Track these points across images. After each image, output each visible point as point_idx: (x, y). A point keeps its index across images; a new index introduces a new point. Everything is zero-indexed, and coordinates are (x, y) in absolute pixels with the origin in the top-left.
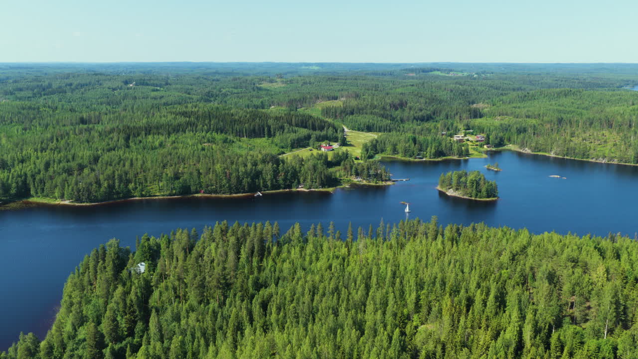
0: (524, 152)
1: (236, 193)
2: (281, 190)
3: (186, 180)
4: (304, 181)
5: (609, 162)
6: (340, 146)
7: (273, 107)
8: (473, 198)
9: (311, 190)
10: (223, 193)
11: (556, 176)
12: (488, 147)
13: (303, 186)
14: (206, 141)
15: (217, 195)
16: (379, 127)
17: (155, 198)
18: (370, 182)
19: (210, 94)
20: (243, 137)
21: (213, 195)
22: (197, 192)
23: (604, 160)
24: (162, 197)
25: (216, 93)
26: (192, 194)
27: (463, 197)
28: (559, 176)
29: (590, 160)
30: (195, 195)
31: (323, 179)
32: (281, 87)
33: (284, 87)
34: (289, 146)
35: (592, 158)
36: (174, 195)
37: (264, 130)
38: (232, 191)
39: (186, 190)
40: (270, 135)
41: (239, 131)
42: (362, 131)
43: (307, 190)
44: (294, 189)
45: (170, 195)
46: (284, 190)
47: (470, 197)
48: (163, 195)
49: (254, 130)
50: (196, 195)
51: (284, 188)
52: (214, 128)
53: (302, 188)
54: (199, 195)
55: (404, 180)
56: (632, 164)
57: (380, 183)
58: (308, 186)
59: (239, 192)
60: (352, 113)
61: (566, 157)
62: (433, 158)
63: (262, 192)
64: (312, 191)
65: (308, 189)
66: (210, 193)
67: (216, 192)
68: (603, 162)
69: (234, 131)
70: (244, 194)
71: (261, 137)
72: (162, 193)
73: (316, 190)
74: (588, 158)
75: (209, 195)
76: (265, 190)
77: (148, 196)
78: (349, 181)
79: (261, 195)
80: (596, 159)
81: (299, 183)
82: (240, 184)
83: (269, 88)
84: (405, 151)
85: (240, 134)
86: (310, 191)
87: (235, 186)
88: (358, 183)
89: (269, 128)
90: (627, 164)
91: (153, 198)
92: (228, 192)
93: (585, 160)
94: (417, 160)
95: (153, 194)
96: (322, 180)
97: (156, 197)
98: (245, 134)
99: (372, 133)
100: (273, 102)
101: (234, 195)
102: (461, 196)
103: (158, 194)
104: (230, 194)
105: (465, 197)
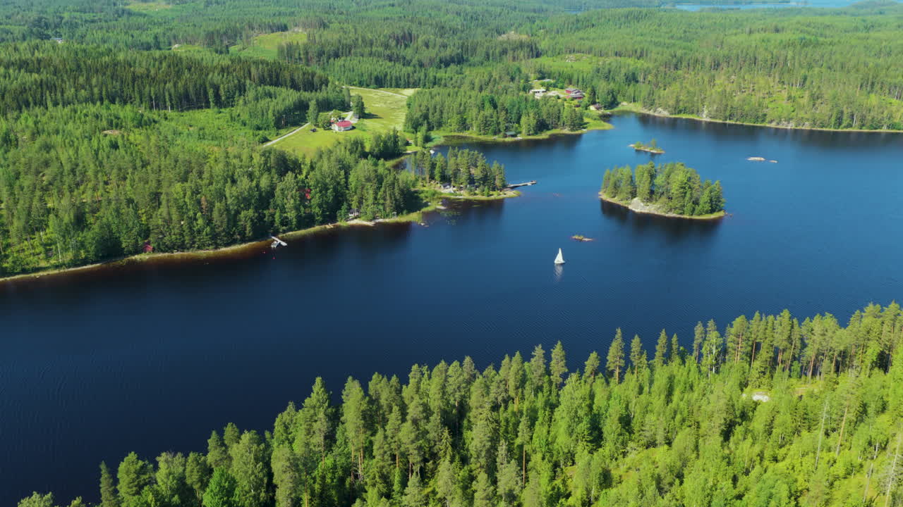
0: (656, 114)
1: (227, 245)
2: (317, 228)
3: (109, 226)
4: (360, 203)
5: (798, 128)
6: (359, 118)
7: (176, 46)
8: (686, 216)
9: (377, 221)
10: (199, 248)
11: (756, 158)
12: (598, 109)
13: (356, 214)
14: (105, 123)
15: (186, 253)
16: (396, 79)
17: (38, 275)
18: (475, 194)
19: (43, 24)
20: (166, 108)
21: (177, 254)
22: (137, 251)
23: (790, 125)
24: (56, 271)
25: (54, 21)
26: (126, 256)
27: (667, 215)
28: (762, 159)
29: (768, 125)
30: (133, 258)
31: (398, 198)
32: (166, 10)
33: (172, 10)
34: (273, 124)
35: (771, 122)
36: (85, 262)
37: (206, 93)
38: (219, 241)
39: (109, 248)
40: (219, 103)
41: (156, 97)
42: (368, 86)
43: (371, 224)
44: (342, 223)
45: (74, 263)
46: (323, 226)
47: (681, 214)
48: (57, 267)
49: (186, 96)
50: (137, 257)
51: (322, 223)
52: (101, 93)
53: (356, 218)
54: (144, 257)
55: (529, 184)
56: (832, 129)
57: (495, 195)
58: (370, 215)
59: (234, 242)
60: (337, 56)
61: (728, 122)
62: (533, 135)
63: (280, 236)
64: (380, 223)
65: (371, 221)
66: (170, 248)
67: (182, 247)
68: (789, 128)
69: (146, 99)
70: (244, 246)
71: (201, 107)
72: (53, 261)
73: (387, 220)
74: (763, 121)
75: (166, 254)
76: (284, 232)
77: (18, 273)
78: (434, 195)
79: (284, 244)
80: (778, 124)
81: (349, 209)
82: (235, 225)
83: (144, 12)
84: (486, 124)
85: (157, 103)
86: (376, 224)
87: (224, 230)
88: (453, 197)
89: (216, 88)
90: (824, 129)
91: (33, 275)
92: (209, 245)
93: (759, 125)
94: (508, 139)
95: (32, 266)
96: (396, 200)
97: (41, 273)
98: (168, 104)
99: (385, 89)
100: (175, 37)
101: (223, 249)
102: (663, 214)
103: (43, 264)
104: (216, 248)
105: (671, 215)
